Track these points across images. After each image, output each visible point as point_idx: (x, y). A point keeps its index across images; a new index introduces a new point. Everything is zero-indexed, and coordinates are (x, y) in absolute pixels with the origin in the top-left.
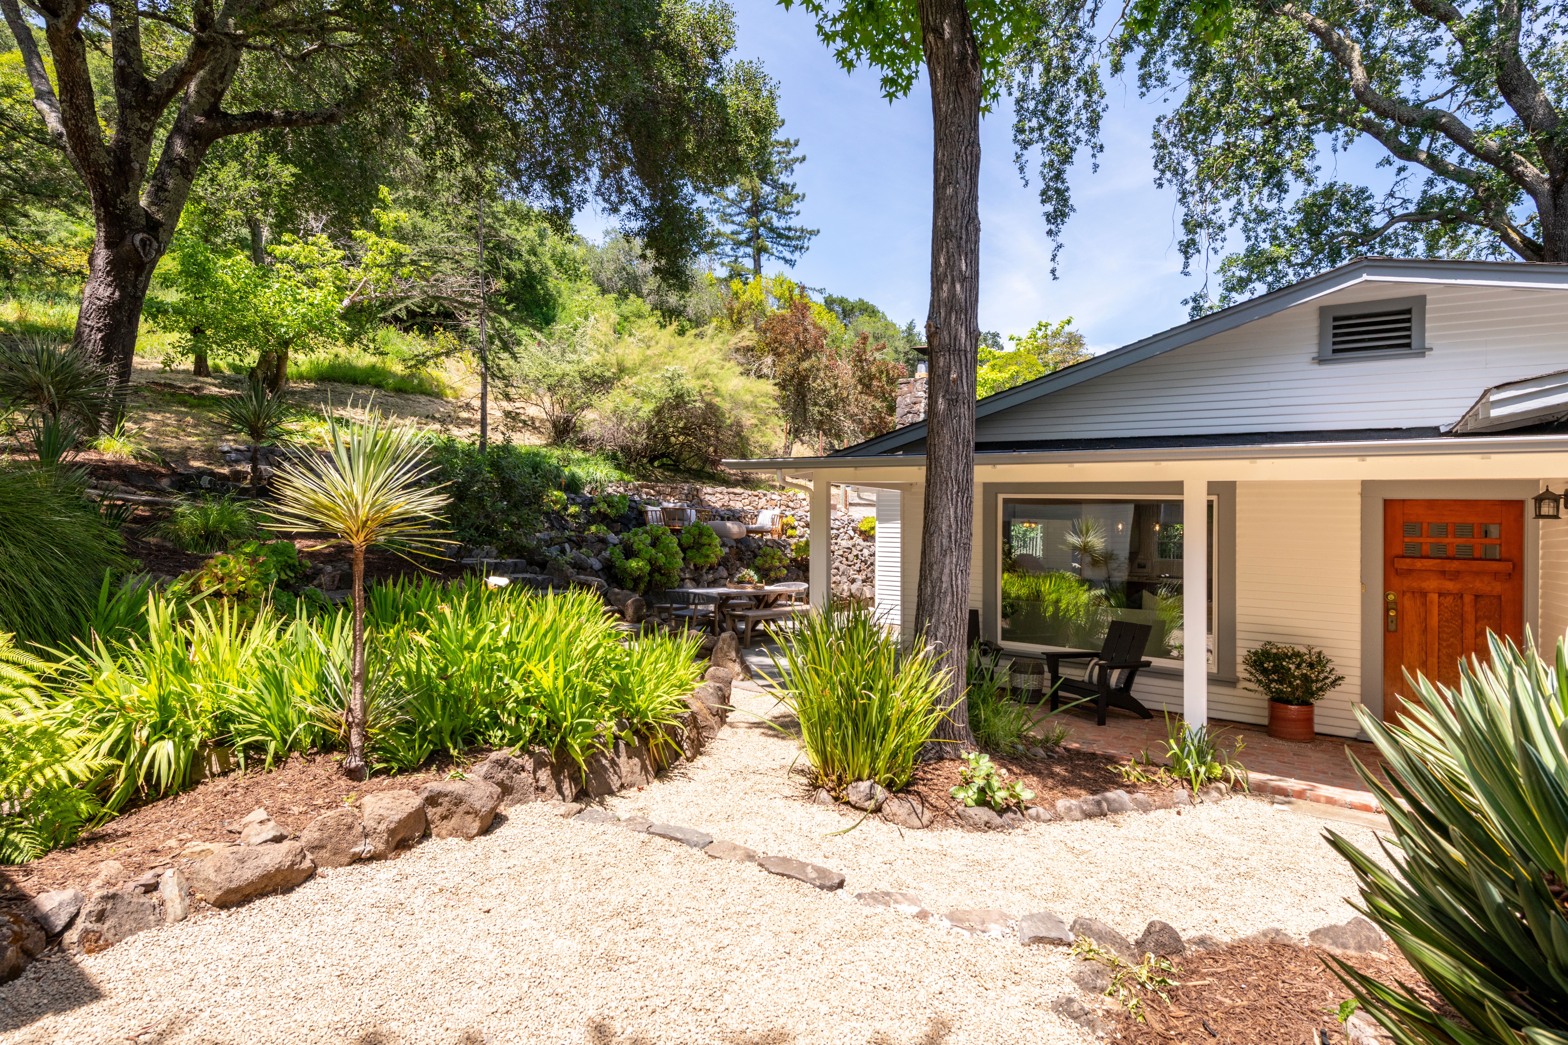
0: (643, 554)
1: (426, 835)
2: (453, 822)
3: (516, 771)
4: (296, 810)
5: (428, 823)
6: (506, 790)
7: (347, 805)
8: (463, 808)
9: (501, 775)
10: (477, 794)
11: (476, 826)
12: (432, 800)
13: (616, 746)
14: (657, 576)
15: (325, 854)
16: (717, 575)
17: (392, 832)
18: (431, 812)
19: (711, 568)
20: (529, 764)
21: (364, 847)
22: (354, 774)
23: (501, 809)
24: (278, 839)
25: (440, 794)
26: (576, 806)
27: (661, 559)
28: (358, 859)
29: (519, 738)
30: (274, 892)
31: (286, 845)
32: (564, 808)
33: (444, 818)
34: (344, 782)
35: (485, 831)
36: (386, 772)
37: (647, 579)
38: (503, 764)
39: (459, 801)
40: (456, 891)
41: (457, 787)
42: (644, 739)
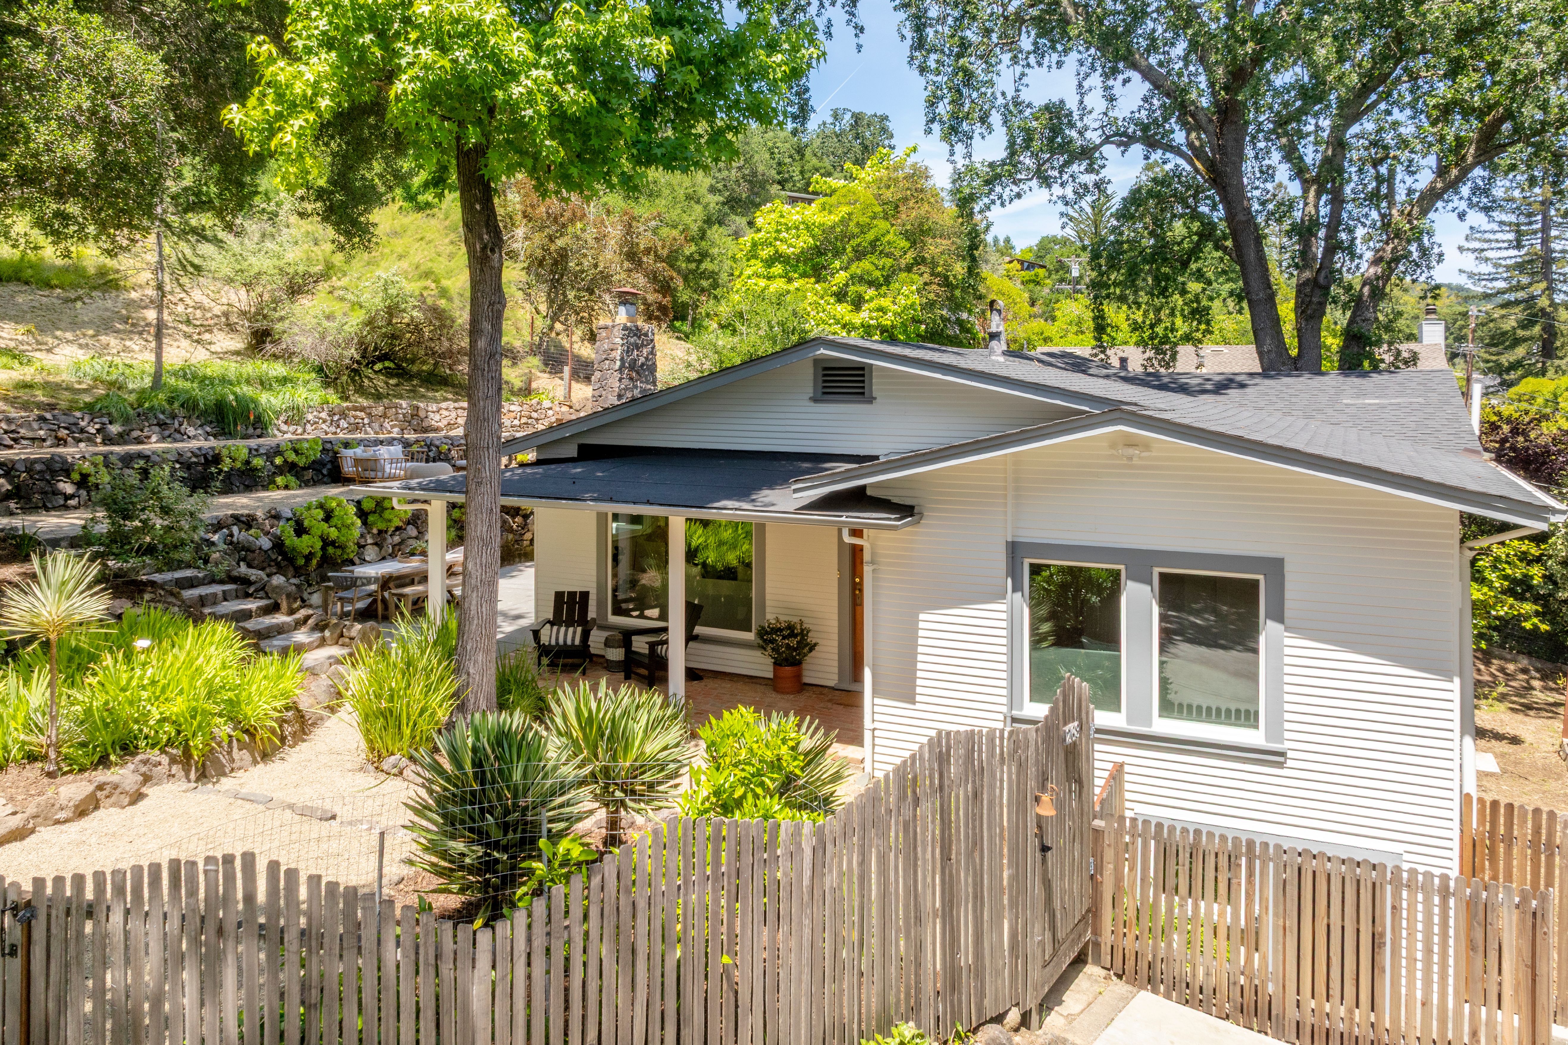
0: (313, 531)
1: (97, 808)
2: (113, 799)
3: (155, 766)
4: (20, 798)
5: (98, 801)
6: (147, 779)
7: (50, 793)
8: (119, 790)
9: (144, 769)
10: (128, 781)
11: (127, 800)
12: (100, 787)
13: (230, 742)
14: (331, 550)
15: (39, 820)
16: (404, 536)
17: (76, 807)
18: (99, 794)
19: (398, 528)
20: (165, 760)
21: (62, 815)
22: (50, 775)
23: (144, 790)
24: (14, 813)
25: (105, 784)
26: (194, 785)
27: (333, 533)
28: (58, 822)
29: (158, 743)
30: (16, 840)
31: (19, 816)
32: (185, 785)
33: (107, 797)
34: (46, 780)
35: (133, 803)
36: (70, 772)
37: (320, 554)
38: (145, 762)
39: (116, 787)
40: (114, 834)
41: (115, 779)
42: (252, 736)
